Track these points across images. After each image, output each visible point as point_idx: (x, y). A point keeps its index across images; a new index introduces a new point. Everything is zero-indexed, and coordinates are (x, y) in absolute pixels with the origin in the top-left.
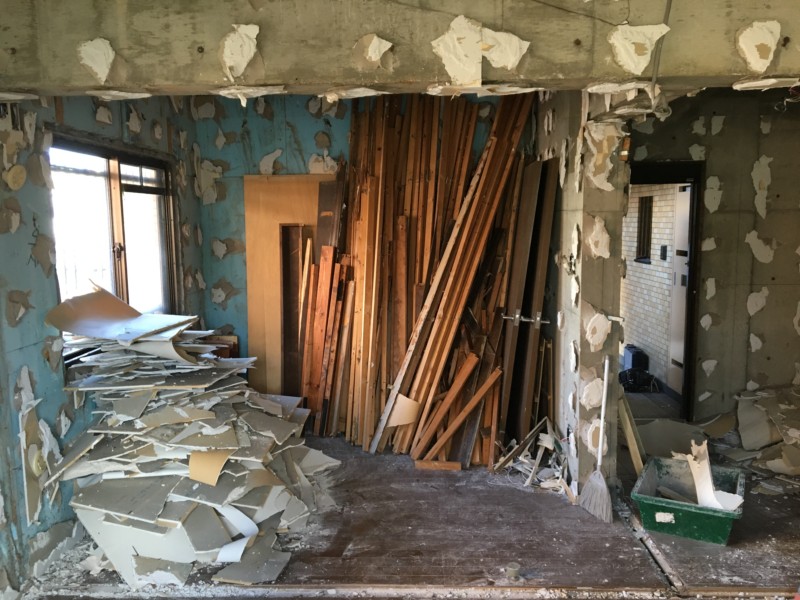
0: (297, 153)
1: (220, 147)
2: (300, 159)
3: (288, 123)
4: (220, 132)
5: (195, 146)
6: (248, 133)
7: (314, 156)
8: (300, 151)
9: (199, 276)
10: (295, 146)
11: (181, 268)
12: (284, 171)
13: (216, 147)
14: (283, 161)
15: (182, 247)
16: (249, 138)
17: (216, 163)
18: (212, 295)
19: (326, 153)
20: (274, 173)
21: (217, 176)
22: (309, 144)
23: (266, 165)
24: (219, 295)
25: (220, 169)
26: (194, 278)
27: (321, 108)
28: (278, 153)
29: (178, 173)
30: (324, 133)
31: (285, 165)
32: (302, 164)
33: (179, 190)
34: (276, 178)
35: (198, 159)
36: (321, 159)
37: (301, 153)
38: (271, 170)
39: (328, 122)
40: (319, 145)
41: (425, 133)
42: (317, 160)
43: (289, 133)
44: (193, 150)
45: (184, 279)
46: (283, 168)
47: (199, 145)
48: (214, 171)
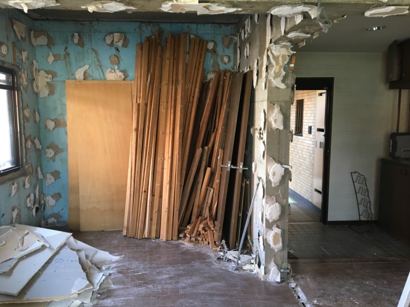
0: (99, 67)
1: (51, 63)
2: (100, 71)
3: (93, 49)
4: (51, 54)
5: (34, 62)
6: (68, 54)
7: (109, 70)
8: (101, 66)
9: (36, 141)
10: (98, 63)
11: (23, 136)
12: (91, 78)
13: (48, 62)
14: (90, 71)
15: (24, 122)
16: (69, 58)
17: (48, 72)
18: (46, 153)
19: (116, 67)
20: (84, 79)
21: (49, 80)
22: (106, 62)
23: (79, 74)
24: (50, 153)
25: (50, 76)
26: (33, 142)
27: (113, 41)
28: (87, 67)
29: (21, 77)
30: (115, 55)
31: (91, 74)
32: (101, 74)
33: (22, 87)
34: (85, 82)
35: (36, 69)
36: (113, 71)
37: (101, 68)
38: (82, 77)
39: (117, 49)
40: (112, 63)
41: (175, 57)
42: (111, 72)
43: (94, 55)
44: (33, 63)
46: (90, 76)
47: (37, 61)
48: (47, 77)
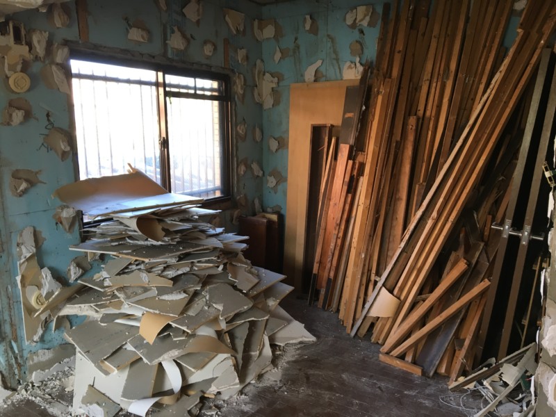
0: (335, 62)
1: (277, 62)
2: (337, 68)
3: (328, 36)
4: (278, 48)
5: (258, 62)
6: (298, 47)
7: (348, 64)
8: (337, 60)
9: (255, 166)
10: (334, 56)
11: (235, 159)
12: (324, 79)
13: (274, 60)
14: (323, 69)
16: (299, 52)
17: (273, 75)
18: (267, 181)
19: (358, 59)
20: (315, 81)
21: (274, 85)
22: (345, 54)
23: (309, 74)
24: (272, 182)
25: (276, 80)
26: (248, 167)
27: (356, 19)
28: (319, 63)
29: (235, 83)
30: (357, 41)
31: (324, 74)
32: (338, 71)
33: (236, 97)
34: (317, 85)
35: (259, 72)
36: (353, 66)
37: (338, 62)
38: (313, 78)
39: (362, 32)
40: (353, 53)
41: (449, 32)
42: (350, 67)
43: (329, 44)
44: (255, 65)
45: (237, 167)
46: (323, 76)
47: (262, 61)
48: (272, 82)
